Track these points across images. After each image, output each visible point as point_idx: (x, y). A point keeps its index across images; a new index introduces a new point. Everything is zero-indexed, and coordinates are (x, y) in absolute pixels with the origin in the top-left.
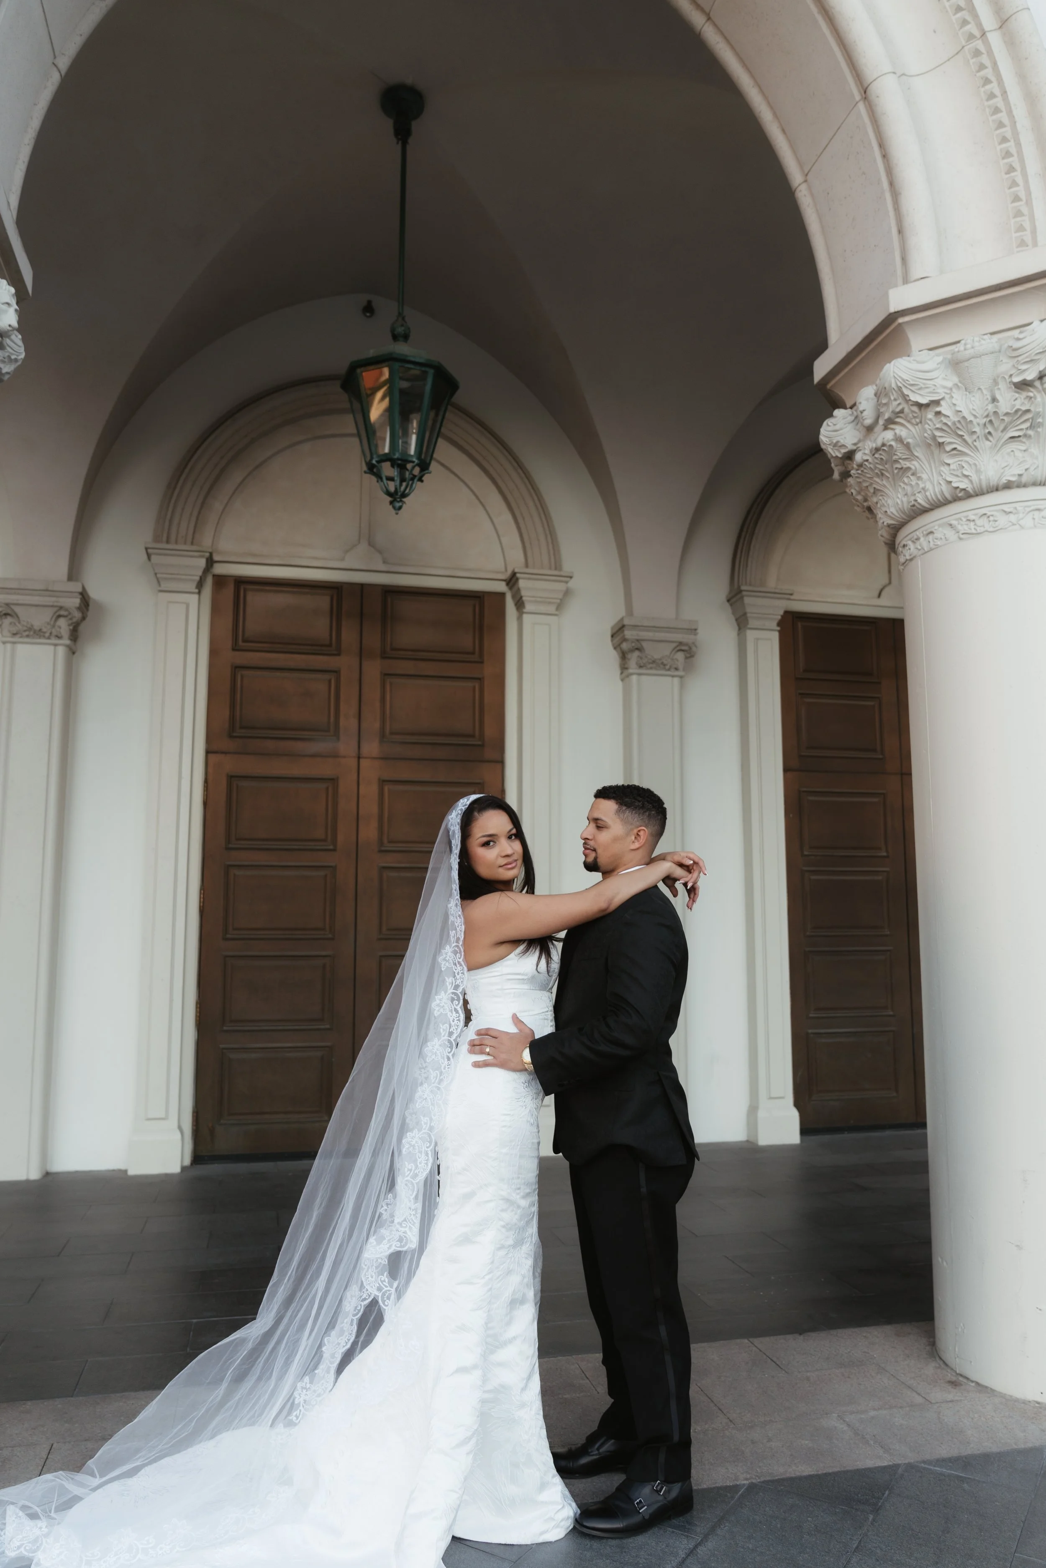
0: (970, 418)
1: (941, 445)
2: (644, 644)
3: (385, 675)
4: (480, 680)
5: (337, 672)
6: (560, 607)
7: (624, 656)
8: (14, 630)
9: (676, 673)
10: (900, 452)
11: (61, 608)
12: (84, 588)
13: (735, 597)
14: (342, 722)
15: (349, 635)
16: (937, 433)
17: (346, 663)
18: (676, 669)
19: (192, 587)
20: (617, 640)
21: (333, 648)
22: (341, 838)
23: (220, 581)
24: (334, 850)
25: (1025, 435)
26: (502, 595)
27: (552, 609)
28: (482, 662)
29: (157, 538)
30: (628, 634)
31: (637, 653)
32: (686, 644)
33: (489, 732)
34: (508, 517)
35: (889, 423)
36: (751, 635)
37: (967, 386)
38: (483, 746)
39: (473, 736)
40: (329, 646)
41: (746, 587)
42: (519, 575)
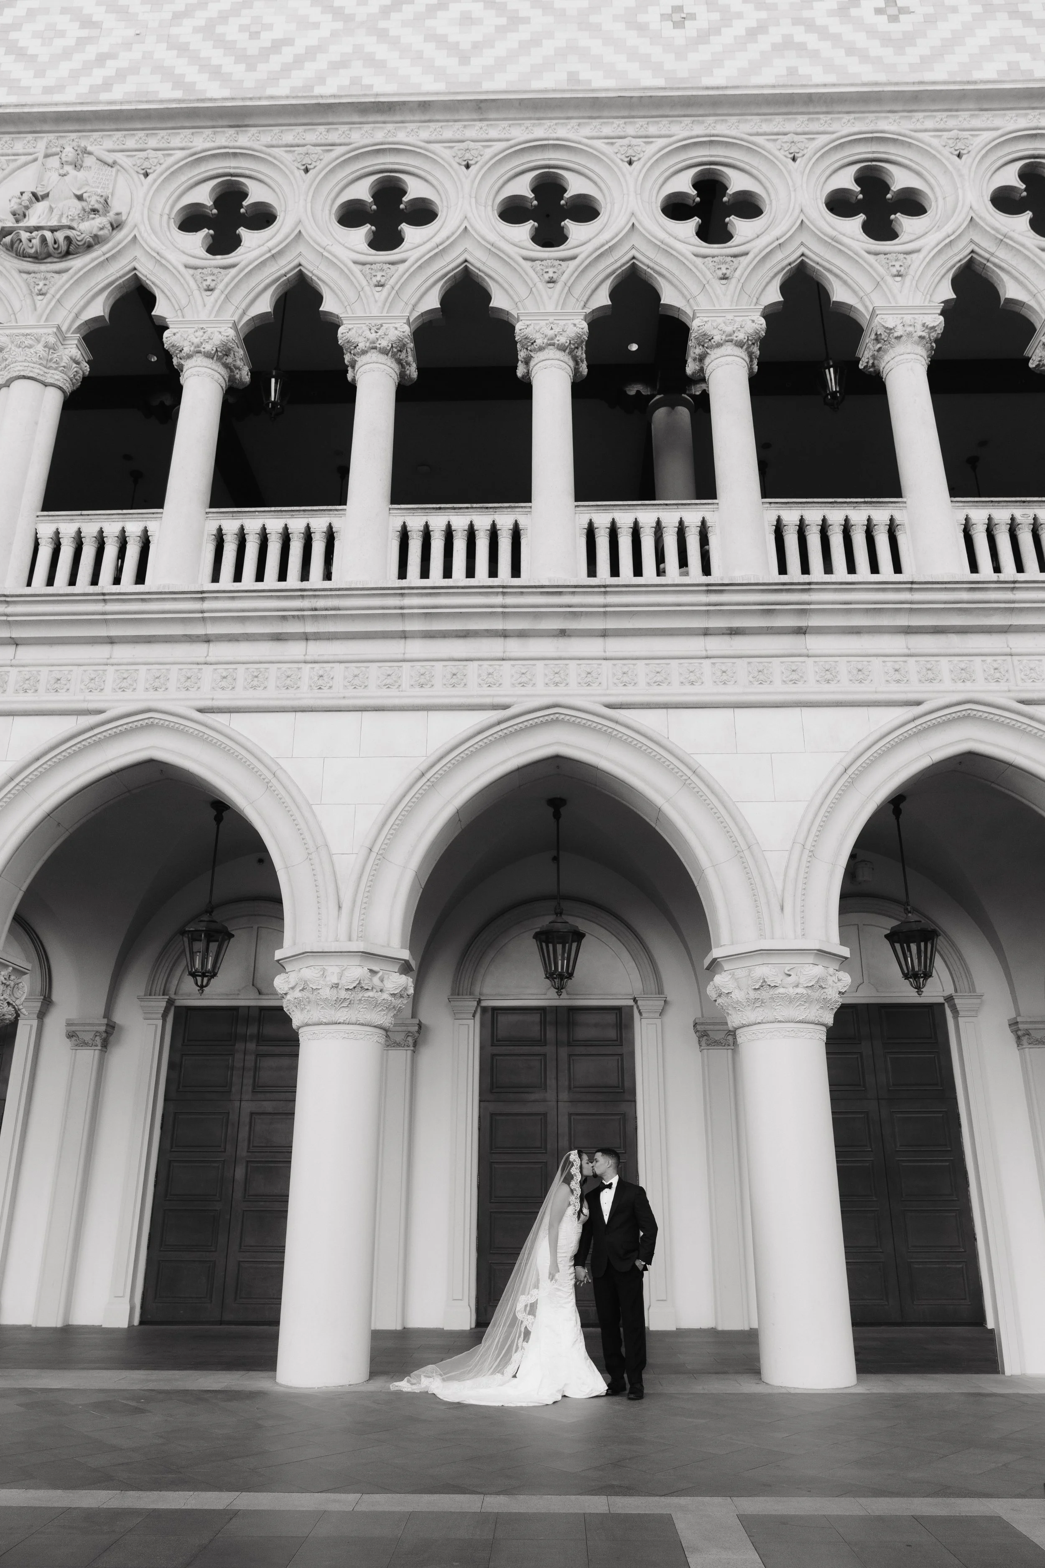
0: (742, 999)
1: (737, 1008)
2: (709, 1032)
3: (570, 1056)
4: (621, 1055)
5: (545, 1055)
6: (662, 1013)
7: (700, 1039)
8: (388, 1043)
9: (729, 1047)
10: (727, 1006)
11: (409, 1032)
12: (420, 1021)
14: (548, 1082)
15: (550, 1034)
16: (734, 1003)
17: (549, 1050)
18: (729, 1045)
19: (471, 1016)
20: (696, 1027)
21: (542, 1042)
22: (549, 1147)
23: (484, 1010)
24: (546, 1153)
25: (762, 1006)
26: (631, 1008)
27: (657, 1015)
28: (623, 1046)
29: (452, 995)
30: (701, 1026)
31: (705, 1038)
33: (626, 1084)
34: (633, 964)
37: (739, 987)
38: (624, 1092)
39: (618, 1087)
40: (541, 1041)
42: (641, 999)
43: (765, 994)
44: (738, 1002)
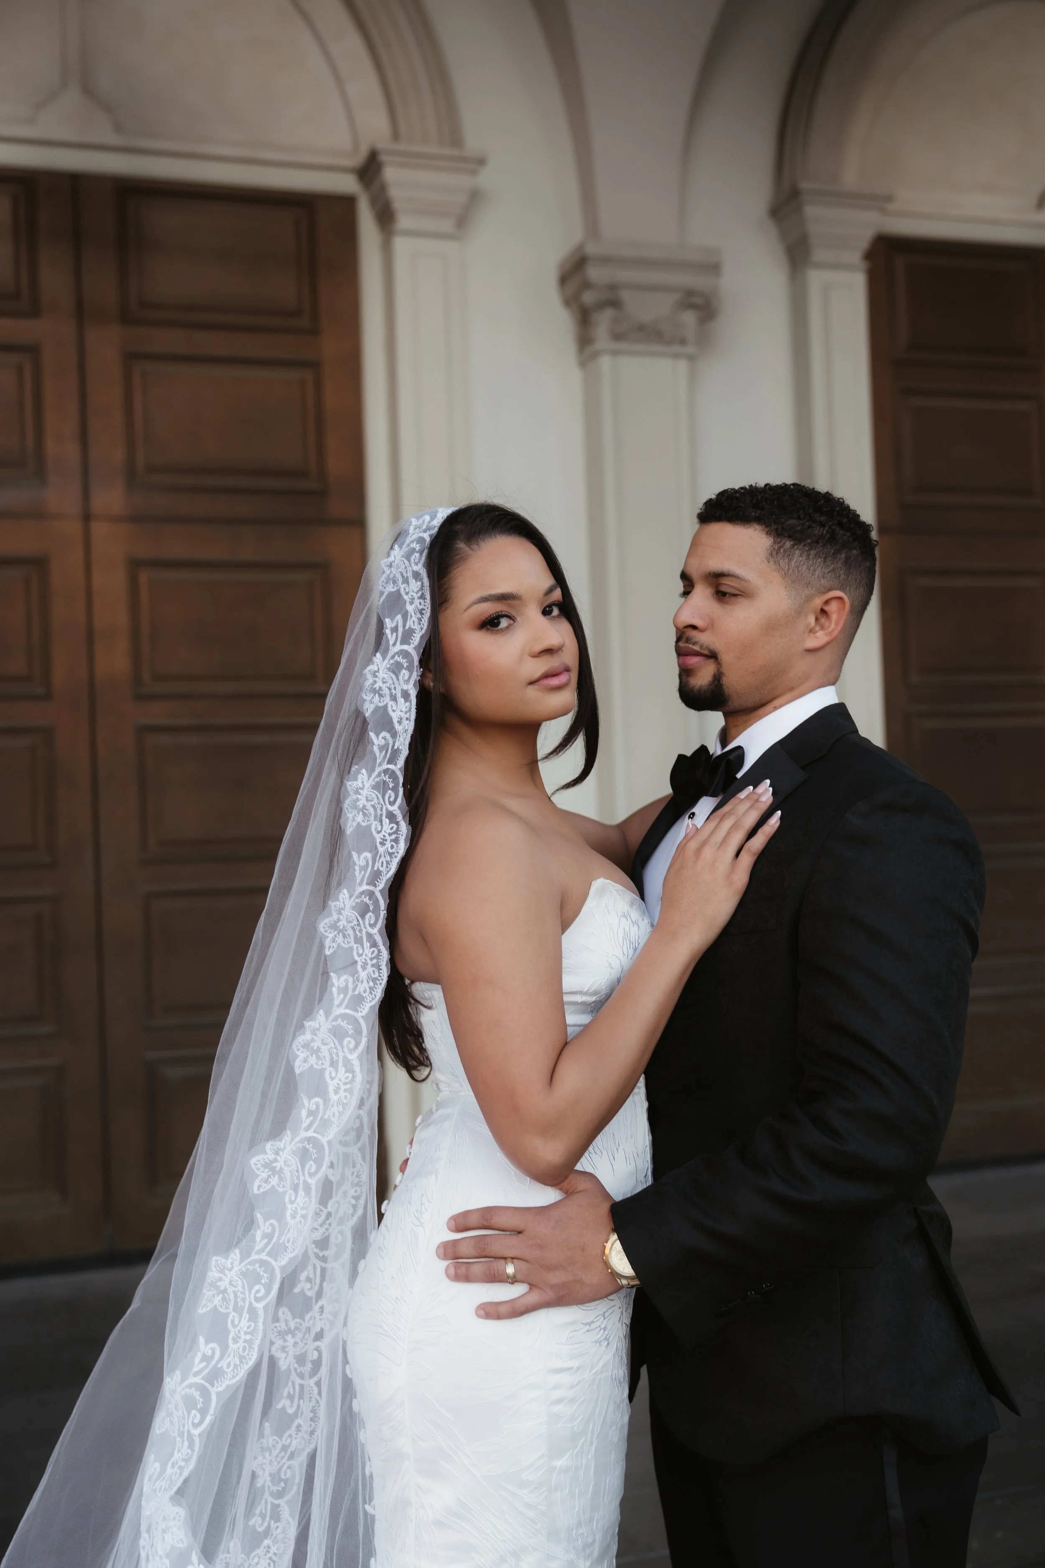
2: (624, 293)
3: (131, 358)
4: (314, 365)
5: (33, 350)
6: (463, 222)
7: (584, 320)
9: (683, 350)
13: (785, 207)
14: (51, 447)
15: (54, 278)
17: (51, 332)
18: (683, 342)
20: (571, 287)
21: (22, 302)
22: (58, 673)
24: (48, 696)
26: (347, 200)
27: (447, 225)
28: (317, 331)
30: (594, 273)
31: (609, 312)
32: (699, 295)
33: (334, 465)
36: (816, 278)
38: (325, 493)
39: (306, 475)
40: (16, 296)
41: (804, 185)
42: (383, 158)
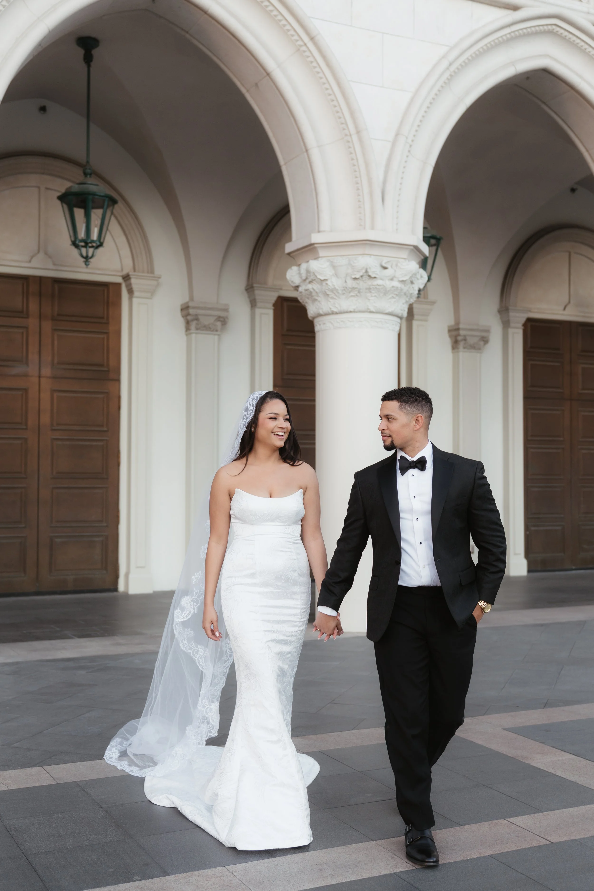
0: (337, 288)
1: (328, 295)
2: (200, 317)
3: (54, 330)
4: (107, 333)
5: (27, 328)
6: (153, 293)
7: (188, 323)
9: (216, 333)
10: (314, 294)
13: (250, 289)
14: (30, 356)
15: (33, 306)
16: (327, 291)
17: (32, 323)
18: (217, 331)
20: (185, 312)
21: (24, 313)
22: (30, 422)
24: (26, 429)
25: (357, 295)
26: (119, 285)
27: (147, 295)
28: (108, 323)
30: (191, 311)
31: (195, 322)
32: (222, 317)
33: (111, 363)
34: (124, 238)
35: (310, 282)
36: (258, 311)
37: (336, 275)
38: (108, 371)
39: (103, 366)
40: (22, 312)
41: (255, 285)
42: (131, 276)
43: (362, 285)
44: (334, 290)
